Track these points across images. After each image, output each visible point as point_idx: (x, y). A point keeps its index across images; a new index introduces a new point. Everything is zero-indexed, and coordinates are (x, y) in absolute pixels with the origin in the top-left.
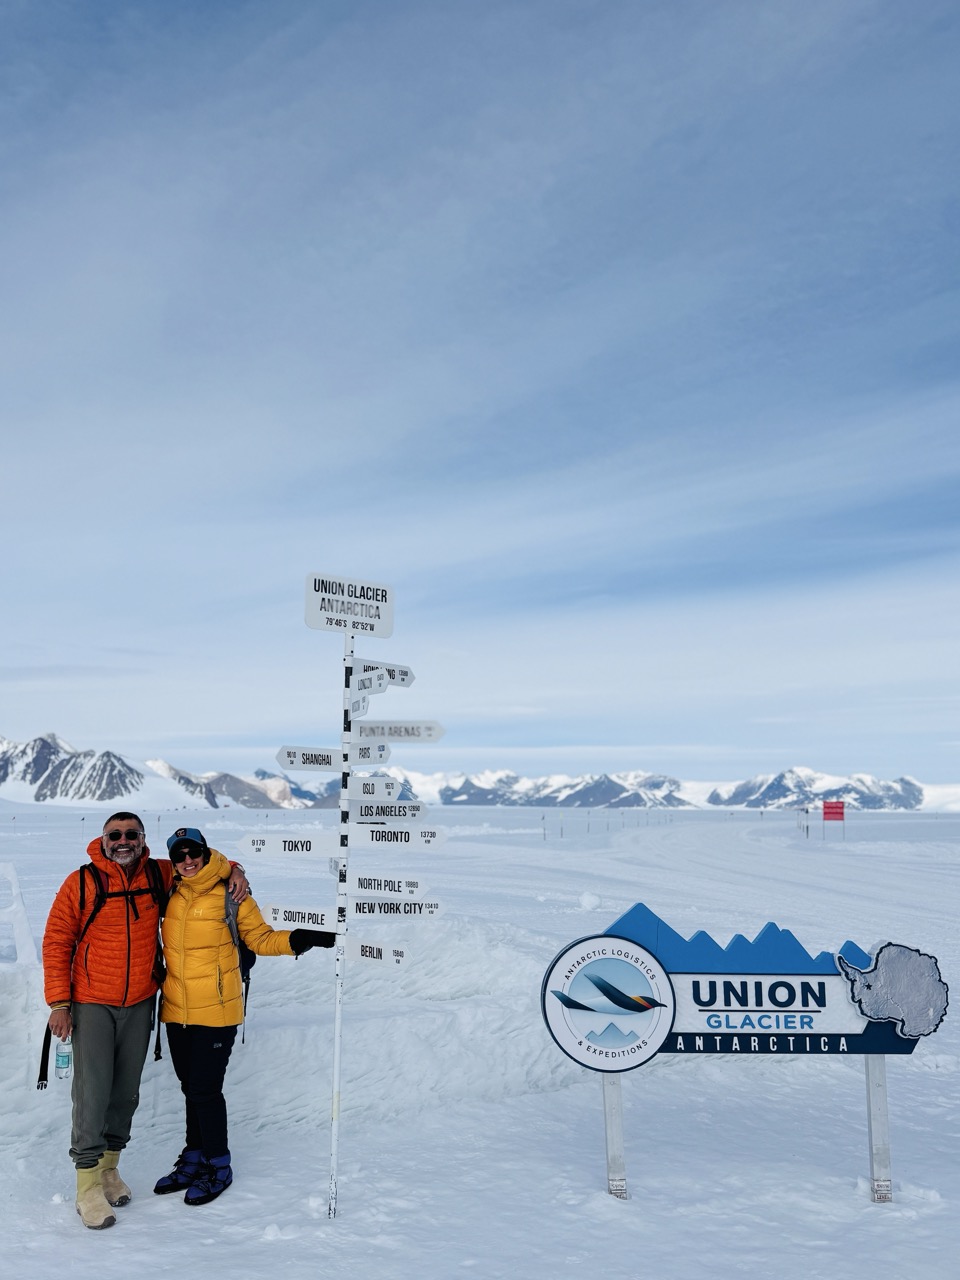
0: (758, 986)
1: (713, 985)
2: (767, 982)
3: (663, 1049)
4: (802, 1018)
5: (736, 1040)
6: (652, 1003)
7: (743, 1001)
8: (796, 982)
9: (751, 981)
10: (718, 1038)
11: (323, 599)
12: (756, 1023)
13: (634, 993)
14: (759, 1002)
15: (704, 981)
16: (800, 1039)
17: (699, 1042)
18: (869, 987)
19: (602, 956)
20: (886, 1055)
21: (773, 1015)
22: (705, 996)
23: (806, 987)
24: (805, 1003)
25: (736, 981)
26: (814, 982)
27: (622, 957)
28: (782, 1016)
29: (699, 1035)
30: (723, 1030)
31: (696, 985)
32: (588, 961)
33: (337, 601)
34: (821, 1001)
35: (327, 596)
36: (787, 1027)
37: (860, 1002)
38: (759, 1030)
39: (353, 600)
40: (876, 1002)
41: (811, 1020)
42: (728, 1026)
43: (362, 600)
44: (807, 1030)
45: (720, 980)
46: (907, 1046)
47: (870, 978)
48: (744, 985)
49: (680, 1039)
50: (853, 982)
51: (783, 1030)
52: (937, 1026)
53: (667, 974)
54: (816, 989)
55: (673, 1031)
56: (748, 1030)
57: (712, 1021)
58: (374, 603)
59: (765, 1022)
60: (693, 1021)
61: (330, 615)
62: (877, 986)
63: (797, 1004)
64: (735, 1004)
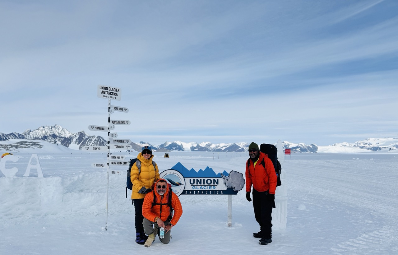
0: (204, 180)
1: (194, 180)
2: (206, 179)
3: (182, 194)
4: (213, 187)
5: (198, 192)
6: (180, 184)
7: (200, 183)
8: (212, 179)
9: (202, 179)
10: (195, 191)
11: (102, 91)
12: (203, 188)
13: (176, 182)
14: (204, 184)
15: (192, 179)
16: (212, 191)
17: (190, 192)
18: (228, 180)
19: (170, 174)
20: (232, 195)
21: (207, 186)
22: (192, 182)
23: (214, 180)
24: (214, 184)
25: (199, 179)
26: (216, 179)
27: (174, 174)
28: (209, 186)
29: (190, 191)
30: (196, 189)
31: (190, 180)
32: (166, 175)
33: (106, 92)
34: (217, 183)
35: (103, 90)
36: (210, 189)
37: (225, 183)
38: (204, 189)
39: (110, 91)
40: (229, 183)
41: (215, 187)
42: (197, 189)
43: (113, 91)
44: (214, 189)
45: (196, 179)
46: (236, 193)
47: (228, 178)
48: (201, 180)
49: (186, 192)
50: (224, 179)
51: (209, 189)
52: (242, 188)
53: (184, 178)
54: (216, 181)
55: (185, 190)
56: (201, 189)
57: (194, 188)
58: (116, 92)
59: (205, 188)
60: (189, 187)
61: (104, 95)
62: (229, 180)
63: (212, 184)
64: (199, 184)
